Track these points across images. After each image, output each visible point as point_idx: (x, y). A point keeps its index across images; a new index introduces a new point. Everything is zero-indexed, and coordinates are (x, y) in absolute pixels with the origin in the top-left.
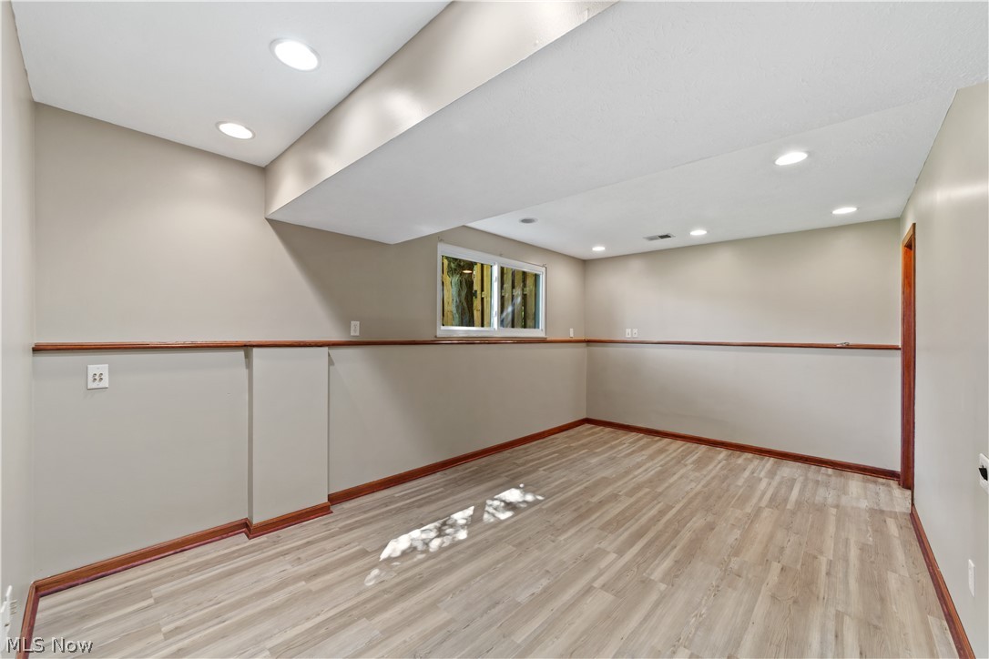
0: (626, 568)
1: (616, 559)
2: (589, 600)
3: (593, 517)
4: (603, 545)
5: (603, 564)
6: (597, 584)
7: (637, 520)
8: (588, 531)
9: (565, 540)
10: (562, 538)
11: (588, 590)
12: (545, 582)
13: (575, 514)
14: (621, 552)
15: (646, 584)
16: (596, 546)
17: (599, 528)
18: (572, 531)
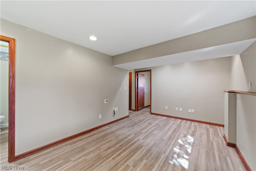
0: (138, 136)
1: (140, 138)
2: (145, 131)
3: (145, 151)
4: (142, 141)
5: (143, 137)
6: (144, 133)
7: (130, 150)
8: (146, 145)
9: (152, 142)
10: (153, 142)
11: (146, 132)
12: (154, 133)
13: (151, 152)
14: (139, 139)
15: (135, 134)
16: (144, 141)
17: (143, 146)
18: (151, 145)
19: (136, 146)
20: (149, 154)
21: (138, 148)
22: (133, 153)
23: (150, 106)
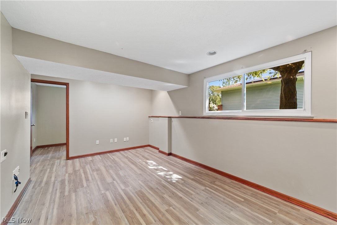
2: (111, 179)
4: (130, 188)
5: (121, 185)
6: (115, 181)
10: (140, 182)
12: (122, 175)
15: (107, 189)
19: (135, 196)
20: (157, 190)
21: (141, 195)
22: (147, 202)
23: (67, 144)
